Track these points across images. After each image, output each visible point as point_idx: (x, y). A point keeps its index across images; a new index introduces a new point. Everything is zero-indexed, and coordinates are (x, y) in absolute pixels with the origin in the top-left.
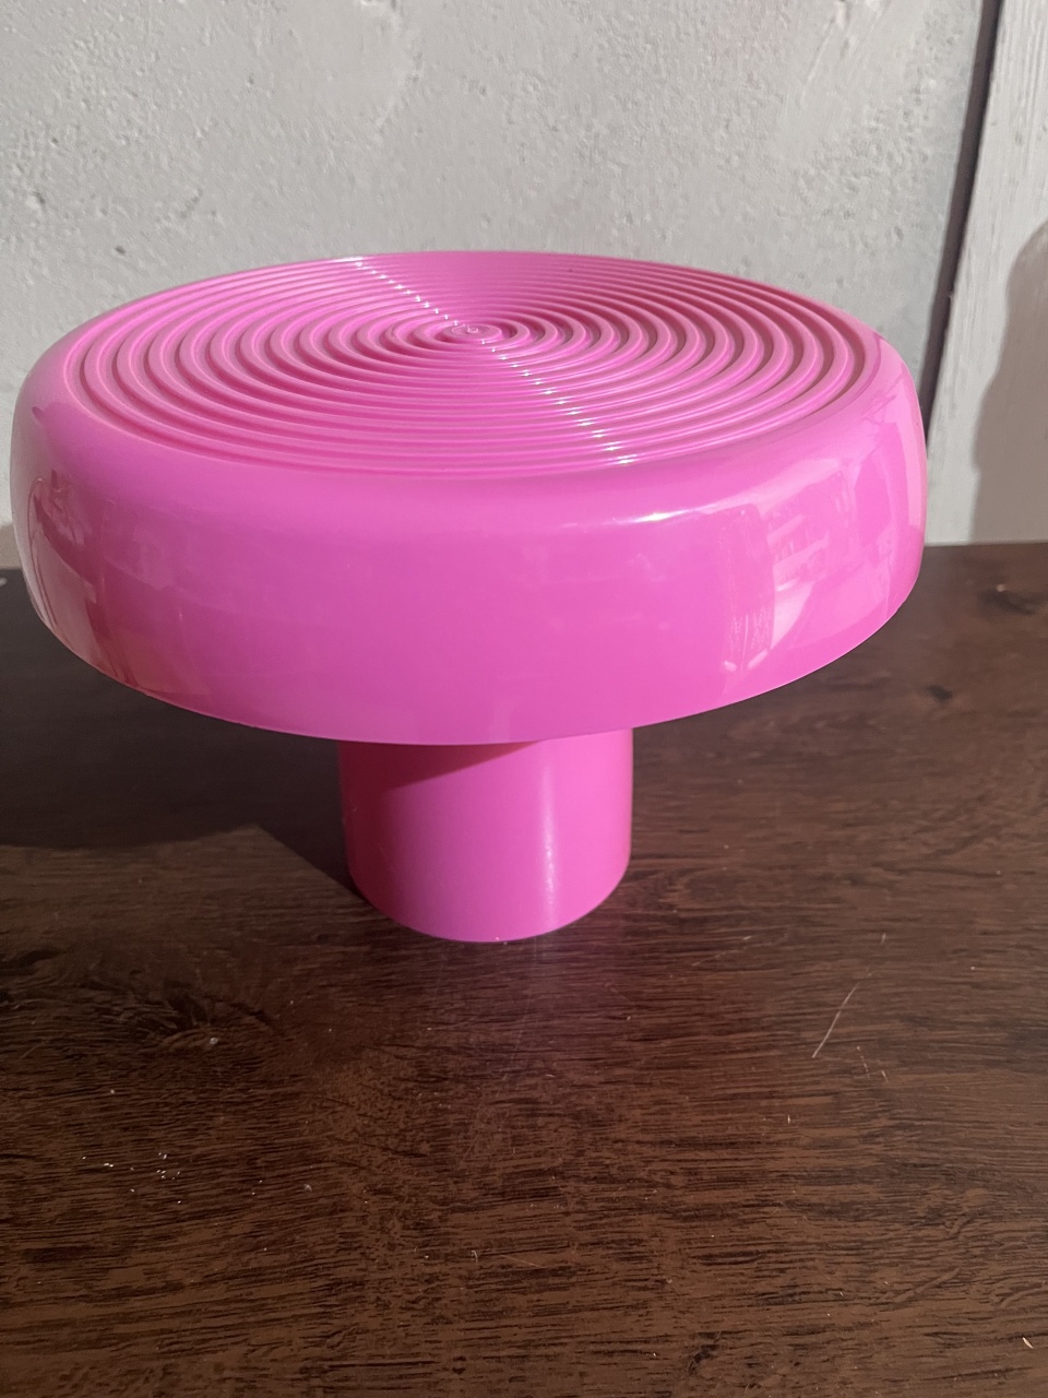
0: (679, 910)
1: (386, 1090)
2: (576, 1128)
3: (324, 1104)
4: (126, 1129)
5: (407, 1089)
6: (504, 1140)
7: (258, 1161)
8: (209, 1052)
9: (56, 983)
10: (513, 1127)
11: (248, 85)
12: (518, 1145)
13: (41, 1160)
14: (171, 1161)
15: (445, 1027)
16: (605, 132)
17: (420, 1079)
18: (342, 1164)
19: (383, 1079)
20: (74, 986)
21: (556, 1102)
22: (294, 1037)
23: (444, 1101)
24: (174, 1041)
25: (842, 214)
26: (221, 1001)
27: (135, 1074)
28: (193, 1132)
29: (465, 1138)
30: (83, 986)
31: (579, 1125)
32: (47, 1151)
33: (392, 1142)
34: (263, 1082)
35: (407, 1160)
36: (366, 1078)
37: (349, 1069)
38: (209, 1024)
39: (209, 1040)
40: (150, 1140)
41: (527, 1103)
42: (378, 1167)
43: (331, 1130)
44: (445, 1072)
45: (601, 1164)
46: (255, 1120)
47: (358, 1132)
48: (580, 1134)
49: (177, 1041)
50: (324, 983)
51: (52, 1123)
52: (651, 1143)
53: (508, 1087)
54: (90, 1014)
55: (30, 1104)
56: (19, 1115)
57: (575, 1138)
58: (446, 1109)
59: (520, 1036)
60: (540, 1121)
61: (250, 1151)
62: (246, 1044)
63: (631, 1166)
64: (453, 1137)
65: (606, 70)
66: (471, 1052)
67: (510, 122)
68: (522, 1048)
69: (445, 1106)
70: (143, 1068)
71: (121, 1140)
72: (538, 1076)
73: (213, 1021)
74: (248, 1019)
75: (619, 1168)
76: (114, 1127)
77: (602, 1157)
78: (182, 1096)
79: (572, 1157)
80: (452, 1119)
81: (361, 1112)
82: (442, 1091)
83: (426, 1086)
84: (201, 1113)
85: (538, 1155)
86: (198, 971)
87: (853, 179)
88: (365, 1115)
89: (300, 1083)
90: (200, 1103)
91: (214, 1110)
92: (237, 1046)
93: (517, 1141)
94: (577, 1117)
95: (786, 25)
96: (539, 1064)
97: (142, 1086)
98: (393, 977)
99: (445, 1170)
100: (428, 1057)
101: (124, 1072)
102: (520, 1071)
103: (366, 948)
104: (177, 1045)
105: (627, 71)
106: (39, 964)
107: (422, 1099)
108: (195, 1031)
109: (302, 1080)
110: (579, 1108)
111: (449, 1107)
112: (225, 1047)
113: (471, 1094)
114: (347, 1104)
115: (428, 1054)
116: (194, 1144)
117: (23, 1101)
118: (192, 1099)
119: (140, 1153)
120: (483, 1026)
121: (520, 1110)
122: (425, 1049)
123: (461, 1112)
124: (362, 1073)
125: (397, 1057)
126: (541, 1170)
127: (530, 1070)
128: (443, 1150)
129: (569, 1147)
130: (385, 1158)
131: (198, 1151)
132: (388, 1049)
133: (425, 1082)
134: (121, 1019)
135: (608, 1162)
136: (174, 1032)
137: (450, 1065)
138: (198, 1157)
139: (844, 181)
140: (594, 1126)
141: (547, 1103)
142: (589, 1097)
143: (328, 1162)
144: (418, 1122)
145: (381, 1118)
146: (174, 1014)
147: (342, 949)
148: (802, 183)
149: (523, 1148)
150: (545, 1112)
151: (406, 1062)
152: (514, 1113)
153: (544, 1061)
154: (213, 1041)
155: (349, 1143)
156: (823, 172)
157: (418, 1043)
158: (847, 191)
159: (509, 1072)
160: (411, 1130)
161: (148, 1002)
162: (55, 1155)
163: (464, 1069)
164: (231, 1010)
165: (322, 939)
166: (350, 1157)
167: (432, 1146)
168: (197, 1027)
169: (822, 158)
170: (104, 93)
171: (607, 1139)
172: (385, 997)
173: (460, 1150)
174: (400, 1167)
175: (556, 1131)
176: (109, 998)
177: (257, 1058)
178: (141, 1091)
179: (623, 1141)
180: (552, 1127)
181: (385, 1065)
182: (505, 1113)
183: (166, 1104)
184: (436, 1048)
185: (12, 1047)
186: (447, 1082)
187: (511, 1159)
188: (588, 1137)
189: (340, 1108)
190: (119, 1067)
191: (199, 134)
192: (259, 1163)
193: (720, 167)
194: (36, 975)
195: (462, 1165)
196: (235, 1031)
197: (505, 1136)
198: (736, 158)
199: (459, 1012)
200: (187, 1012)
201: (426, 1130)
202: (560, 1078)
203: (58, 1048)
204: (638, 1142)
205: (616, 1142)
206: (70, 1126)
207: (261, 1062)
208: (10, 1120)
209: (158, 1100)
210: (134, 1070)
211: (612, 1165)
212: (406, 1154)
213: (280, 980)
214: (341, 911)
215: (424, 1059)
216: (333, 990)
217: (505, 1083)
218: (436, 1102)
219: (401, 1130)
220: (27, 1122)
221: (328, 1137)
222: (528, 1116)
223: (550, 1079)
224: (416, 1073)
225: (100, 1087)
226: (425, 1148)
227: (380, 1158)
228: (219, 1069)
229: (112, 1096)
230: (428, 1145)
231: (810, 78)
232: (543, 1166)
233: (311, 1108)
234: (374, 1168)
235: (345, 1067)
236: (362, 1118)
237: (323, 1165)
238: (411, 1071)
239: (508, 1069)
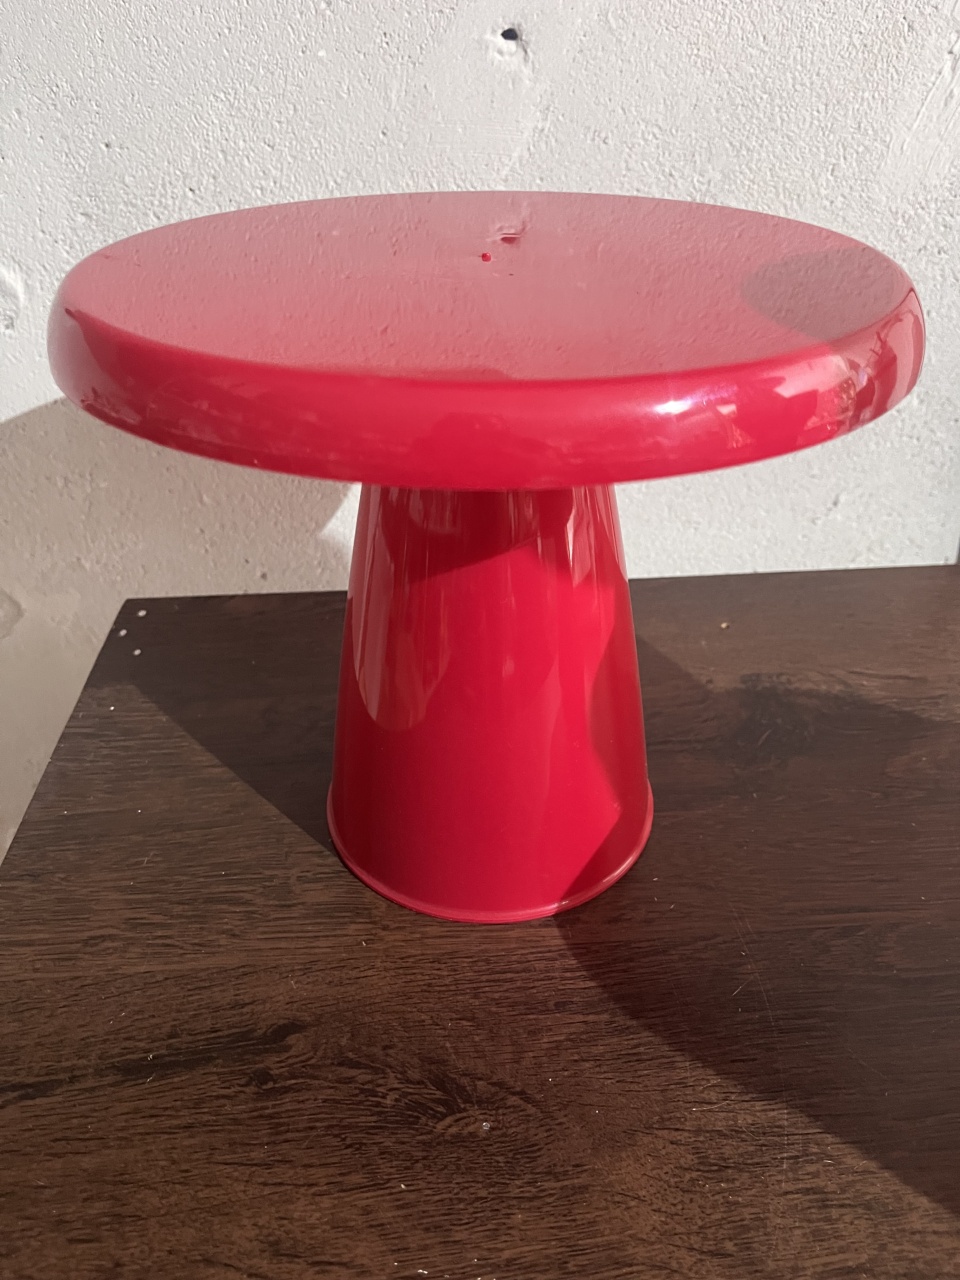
0: (898, 970)
1: (673, 1181)
2: (872, 1220)
3: (617, 1199)
4: (427, 1230)
5: (692, 1180)
6: (804, 1235)
7: (569, 1265)
8: (485, 1139)
9: (313, 1061)
10: (809, 1221)
11: (381, 136)
12: (819, 1241)
13: (354, 1267)
14: (483, 1266)
15: (709, 1107)
16: (719, 176)
17: (702, 1168)
18: (654, 1267)
19: (666, 1169)
20: (333, 1064)
21: (843, 1191)
22: (564, 1120)
23: (732, 1192)
24: (446, 1126)
25: (936, 250)
26: (480, 1079)
27: (419, 1165)
28: (494, 1234)
29: (765, 1234)
30: (340, 1064)
31: (872, 1216)
32: (356, 1256)
33: (695, 1241)
34: (548, 1173)
35: (716, 1261)
36: (649, 1167)
37: (628, 1156)
38: (476, 1107)
39: (481, 1127)
40: (455, 1242)
41: (815, 1193)
42: (690, 1270)
43: (630, 1228)
44: (725, 1160)
45: (906, 1258)
46: (552, 1219)
47: (658, 1231)
48: (876, 1226)
49: (450, 1126)
50: (576, 1057)
51: (353, 1224)
52: (947, 1233)
53: (790, 1175)
54: (356, 1095)
55: (326, 1202)
56: (318, 1215)
57: (872, 1230)
58: (737, 1203)
59: (786, 1116)
60: (835, 1213)
61: (558, 1254)
62: (518, 1129)
63: (935, 1260)
64: (752, 1233)
65: (723, 118)
66: (743, 1136)
67: (628, 169)
68: (793, 1130)
69: (736, 1198)
70: (424, 1158)
71: (428, 1242)
72: (817, 1162)
73: (480, 1102)
74: (513, 1100)
75: (926, 1263)
76: (414, 1227)
77: (903, 1251)
78: (472, 1190)
79: (875, 1253)
80: (747, 1213)
81: (655, 1207)
82: (727, 1181)
83: (710, 1175)
84: (497, 1210)
85: (842, 1250)
86: (448, 1045)
87: (948, 218)
88: (659, 1211)
89: (584, 1175)
90: (492, 1199)
91: (509, 1207)
92: (511, 1131)
93: (818, 1236)
94: (868, 1207)
95: (896, 77)
96: (815, 1150)
97: (430, 1179)
98: (642, 1049)
99: (756, 1271)
100: (702, 1142)
101: (408, 1164)
102: (797, 1157)
103: (605, 1017)
104: (454, 1130)
105: (744, 120)
106: (291, 1039)
107: (710, 1191)
108: (465, 1114)
109: (586, 1171)
110: (868, 1197)
111: (740, 1199)
112: (498, 1132)
113: (757, 1185)
114: (638, 1198)
115: (701, 1139)
116: (499, 1246)
117: (317, 1199)
118: (483, 1193)
119: (450, 1258)
120: (746, 1105)
121: (810, 1201)
122: (698, 1131)
123: (752, 1206)
124: (643, 1161)
125: (672, 1143)
126: (849, 1267)
127: (807, 1155)
128: (748, 1249)
129: (869, 1241)
130: (694, 1259)
131: (507, 1254)
132: (660, 1133)
133: (707, 1171)
134: (388, 1101)
135: (912, 1256)
136: (444, 1116)
137: (727, 1151)
138: (509, 1262)
139: (940, 220)
140: (886, 1217)
141: (835, 1193)
142: (873, 1184)
143: (637, 1265)
144: (713, 1217)
145: (677, 1214)
146: (439, 1094)
147: (581, 1018)
148: (900, 222)
149: (826, 1245)
150: (835, 1202)
151: (682, 1148)
152: (808, 1204)
153: (818, 1144)
154: (486, 1126)
155: (652, 1243)
156: (920, 211)
157: (688, 1126)
158: (942, 229)
159: (787, 1158)
160: (710, 1227)
161: (409, 1081)
162: (365, 1261)
163: (741, 1155)
164: (493, 1089)
165: (560, 1006)
166: (658, 1259)
167: (736, 1245)
168: (465, 1110)
169: (921, 199)
170: (241, 143)
171: (904, 1230)
172: (639, 1073)
173: (764, 1248)
174: (711, 1268)
175: (852, 1223)
176: (369, 1077)
177: (533, 1145)
178: (431, 1186)
179: (920, 1232)
180: (847, 1218)
181: (663, 1152)
182: (797, 1205)
183: (461, 1200)
184: (708, 1132)
185: (289, 1136)
186: (730, 1171)
187: (817, 1256)
188: (884, 1229)
189: (633, 1203)
190: (402, 1157)
191: (332, 183)
192: (571, 1267)
193: (825, 208)
194: (292, 1052)
195: (771, 1265)
196: (504, 1114)
197: (804, 1231)
198: (840, 199)
199: (717, 1089)
200: (452, 1094)
201: (726, 1227)
202: (840, 1164)
203: (336, 1136)
204: (935, 1233)
205: (913, 1233)
206: (371, 1226)
207: (539, 1150)
208: (312, 1221)
209: (450, 1195)
210: (417, 1161)
211: (918, 1259)
212: (713, 1254)
213: (531, 1054)
214: (568, 975)
215: (700, 1145)
216: (587, 1065)
217: (786, 1171)
218: (726, 1194)
219: (701, 1228)
220: (326, 1223)
221: (630, 1236)
222: (820, 1208)
223: (830, 1165)
224: (696, 1161)
225: (389, 1180)
226: (729, 1246)
227: (689, 1259)
228: (500, 1159)
229: (402, 1191)
230: (732, 1243)
231: (915, 126)
232: (850, 1264)
233: (604, 1204)
234: (685, 1271)
235: (624, 1155)
236: (657, 1214)
237: (635, 1268)
238: (690, 1159)
239: (785, 1155)
